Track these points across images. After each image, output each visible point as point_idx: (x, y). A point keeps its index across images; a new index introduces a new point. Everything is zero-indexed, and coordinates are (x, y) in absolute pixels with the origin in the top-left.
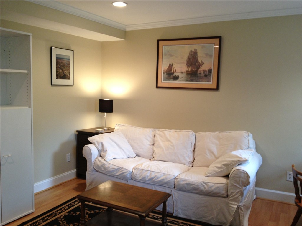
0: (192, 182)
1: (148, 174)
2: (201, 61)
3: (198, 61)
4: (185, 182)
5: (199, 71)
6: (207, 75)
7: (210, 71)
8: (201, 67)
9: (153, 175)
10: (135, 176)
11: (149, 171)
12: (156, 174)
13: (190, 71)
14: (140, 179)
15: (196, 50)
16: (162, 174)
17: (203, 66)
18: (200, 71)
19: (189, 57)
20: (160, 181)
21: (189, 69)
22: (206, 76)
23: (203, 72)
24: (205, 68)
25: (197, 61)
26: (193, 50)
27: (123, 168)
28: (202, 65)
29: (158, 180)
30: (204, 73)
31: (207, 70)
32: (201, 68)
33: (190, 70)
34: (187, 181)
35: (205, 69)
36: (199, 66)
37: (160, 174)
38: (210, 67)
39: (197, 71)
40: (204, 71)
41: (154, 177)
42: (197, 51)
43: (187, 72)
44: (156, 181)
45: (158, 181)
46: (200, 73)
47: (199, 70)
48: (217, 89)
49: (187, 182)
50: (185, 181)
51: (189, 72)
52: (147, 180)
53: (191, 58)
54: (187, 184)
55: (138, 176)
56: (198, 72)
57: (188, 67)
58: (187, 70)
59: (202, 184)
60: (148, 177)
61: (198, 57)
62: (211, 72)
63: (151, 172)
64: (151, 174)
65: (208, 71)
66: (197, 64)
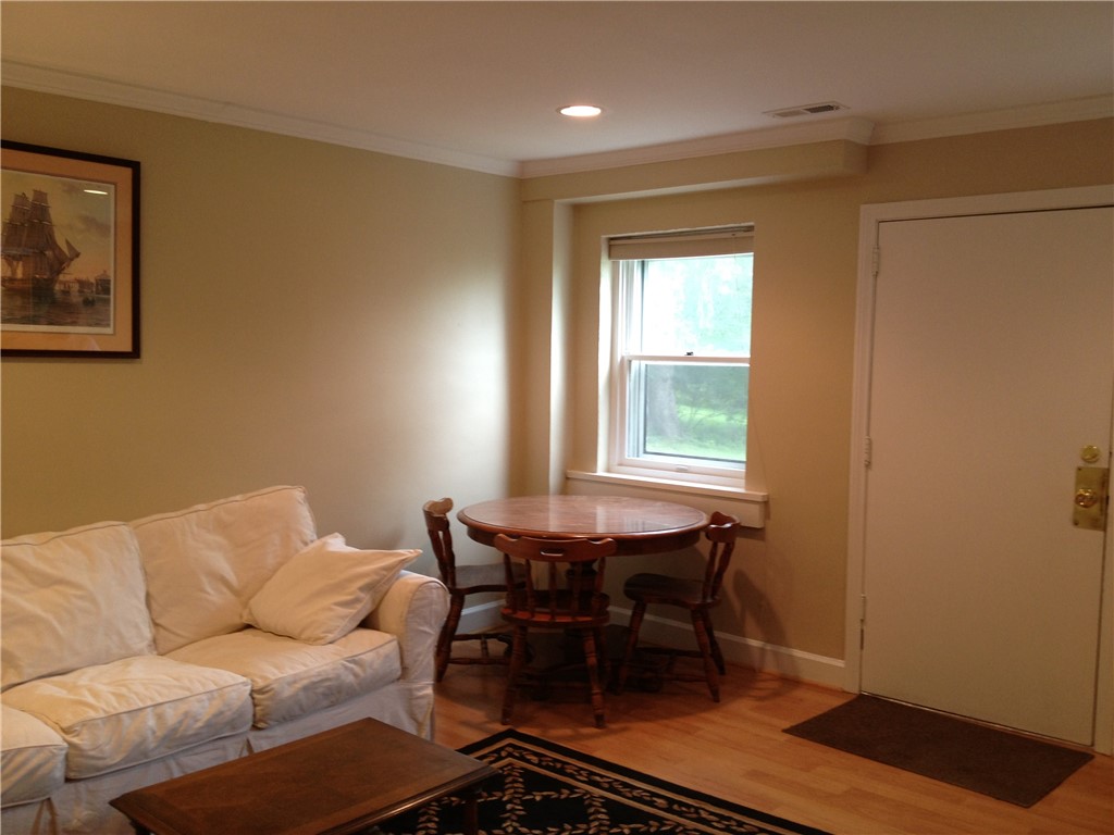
0: (319, 674)
1: (152, 722)
2: (67, 242)
3: (55, 243)
4: (299, 685)
5: (61, 282)
6: (94, 298)
7: (104, 286)
8: (68, 266)
9: (172, 716)
10: (93, 758)
11: (149, 709)
12: (183, 707)
13: (22, 280)
14: (118, 760)
15: (41, 196)
16: (204, 697)
17: (77, 261)
18: (64, 283)
19: (11, 221)
20: (208, 725)
21: (14, 272)
22: (88, 303)
23: (76, 287)
24: (81, 270)
25: (52, 244)
26: (30, 197)
27: (20, 751)
28: (72, 260)
29: (200, 724)
30: (81, 292)
31: (93, 280)
32: (65, 271)
33: (19, 274)
34: (302, 679)
35: (83, 277)
36: (60, 263)
37: (200, 701)
38: (105, 272)
39: (52, 281)
40: (82, 284)
41: (181, 722)
42: (46, 202)
43: (7, 284)
44: (191, 732)
45: (201, 728)
46: (66, 293)
47: (61, 277)
48: (135, 353)
49: (305, 682)
50: (295, 682)
51: (17, 285)
52: (152, 746)
53: (23, 225)
54: (305, 689)
55: (107, 748)
56: (57, 287)
57: (10, 264)
58: (9, 274)
59: (346, 668)
60: (154, 732)
61: (51, 227)
62: (107, 291)
63: (159, 710)
64: (160, 717)
65: (97, 284)
66: (49, 253)
